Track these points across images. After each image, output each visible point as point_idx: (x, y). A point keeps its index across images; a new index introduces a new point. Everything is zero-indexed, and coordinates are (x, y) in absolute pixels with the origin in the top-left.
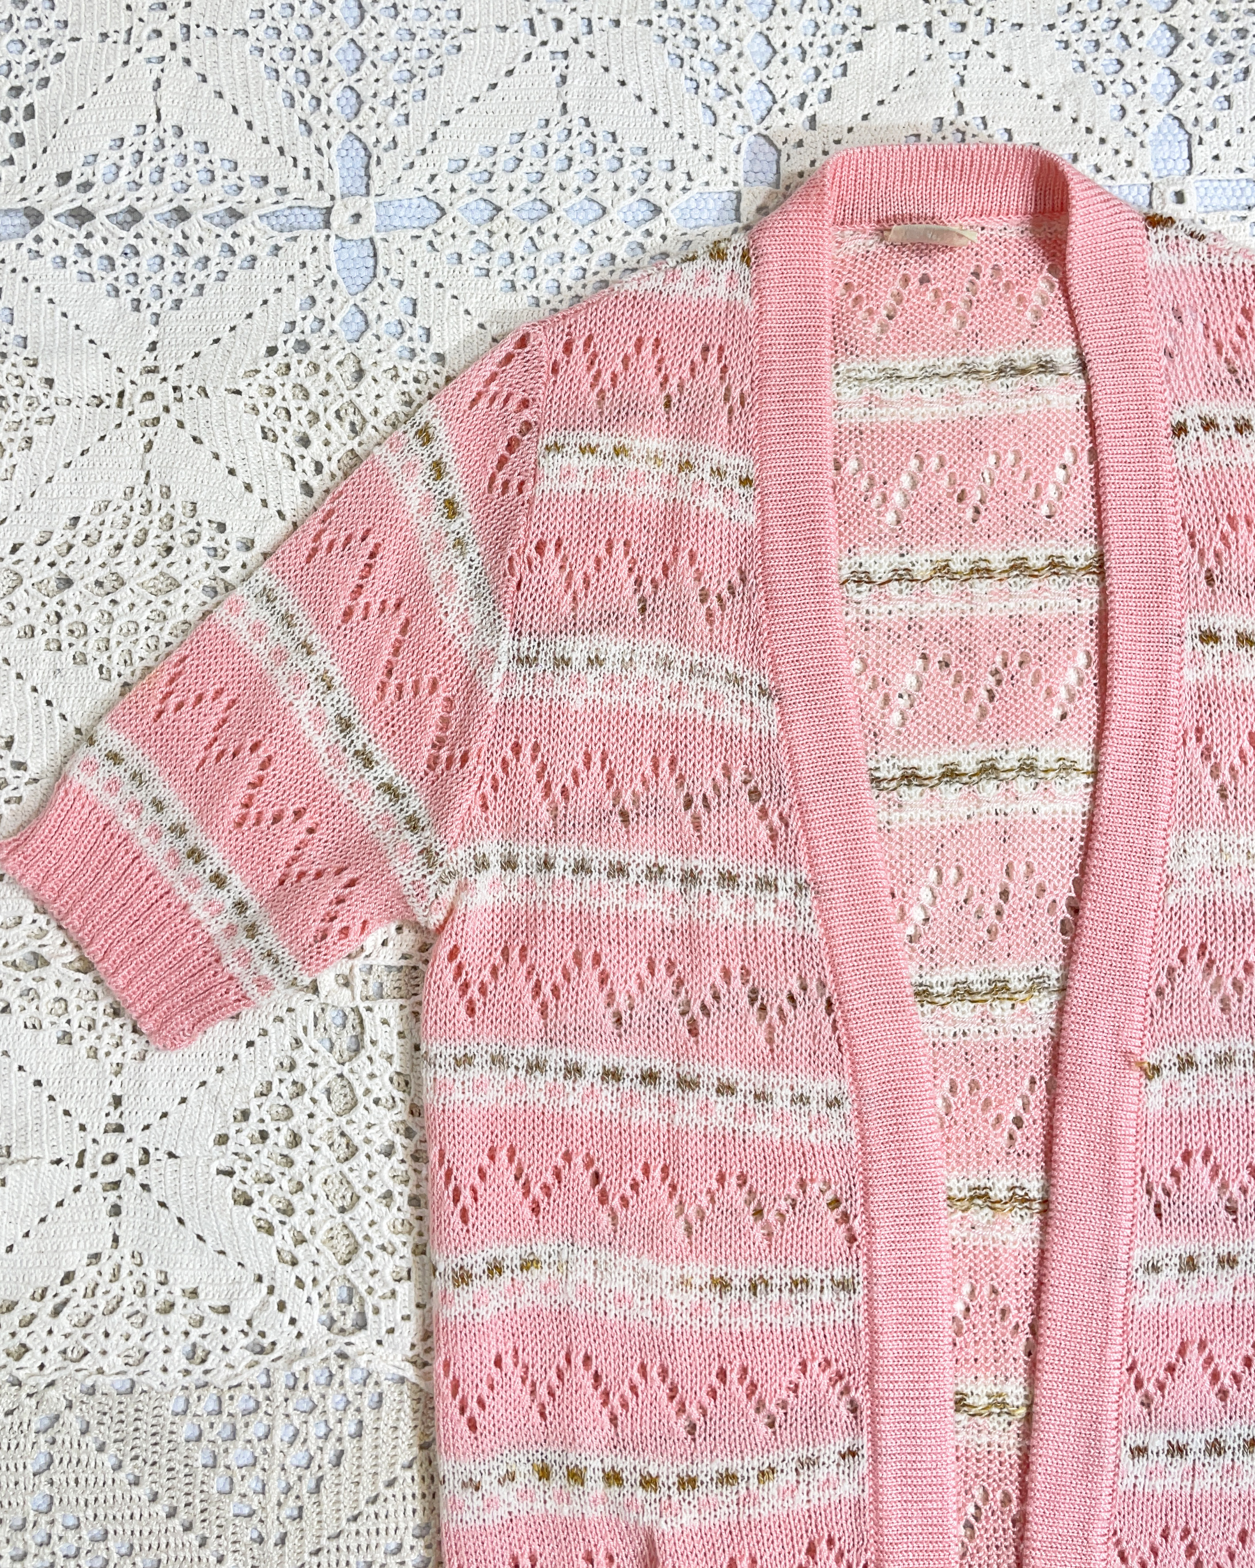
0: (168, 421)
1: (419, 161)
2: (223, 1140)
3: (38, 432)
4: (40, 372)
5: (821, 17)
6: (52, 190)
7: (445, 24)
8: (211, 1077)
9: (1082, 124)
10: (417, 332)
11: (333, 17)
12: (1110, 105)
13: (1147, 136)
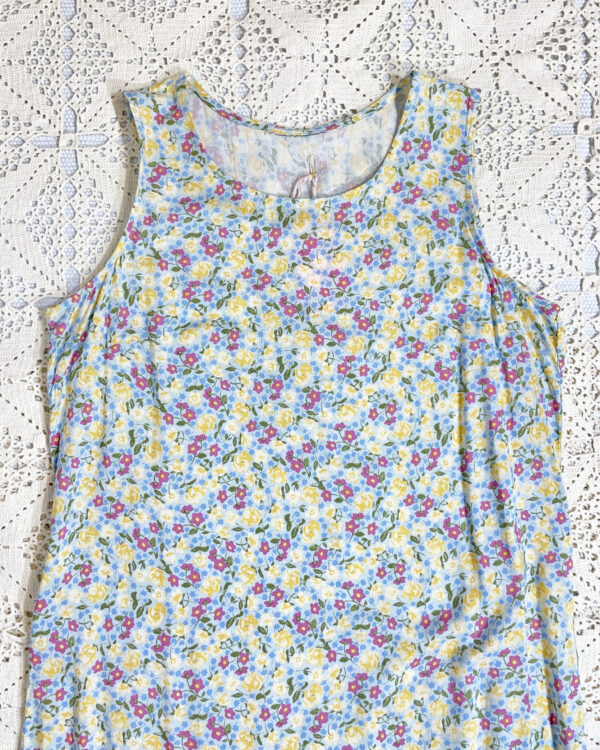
11: (61, 214)
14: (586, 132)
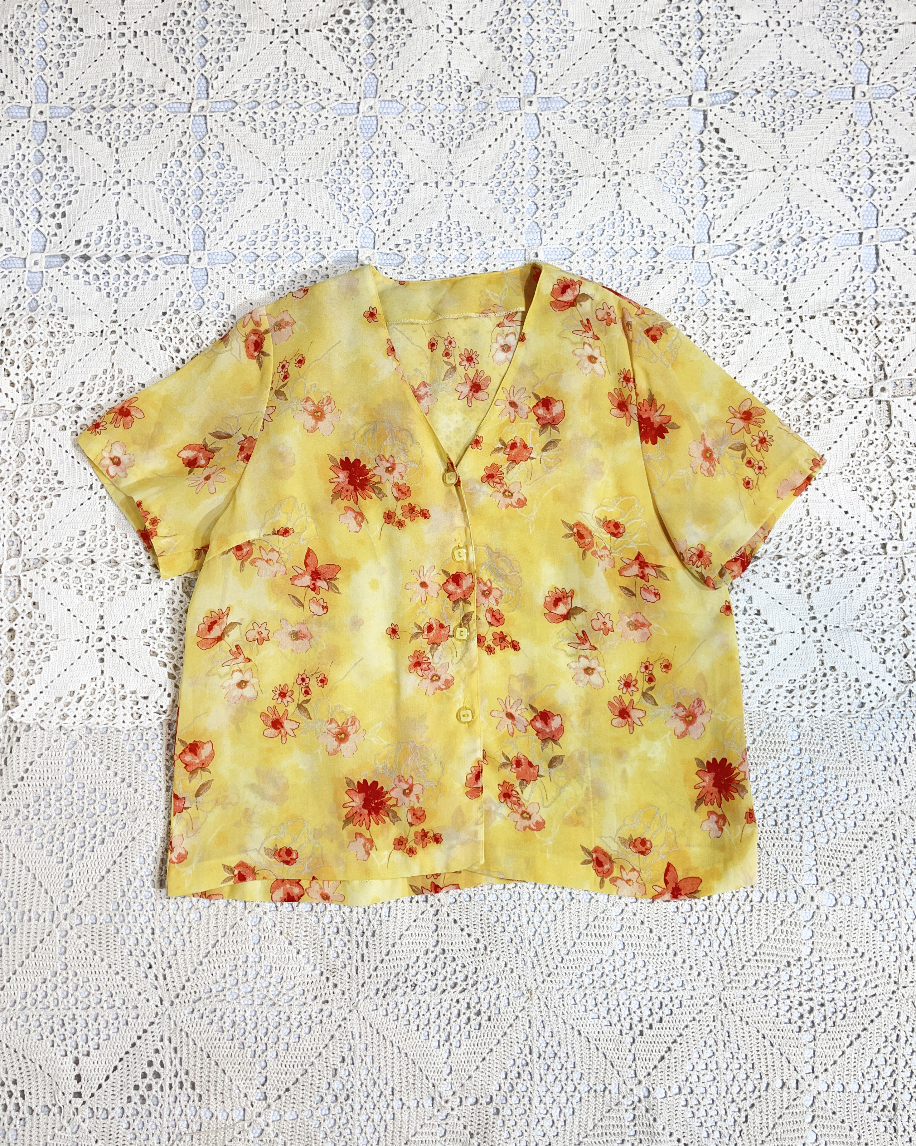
0: (122, 342)
1: (225, 236)
2: (145, 631)
3: (67, 346)
4: (69, 322)
5: (392, 179)
6: (73, 247)
7: (236, 180)
8: (140, 608)
9: (498, 225)
10: (224, 306)
11: (190, 177)
12: (509, 217)
13: (524, 230)
14: (700, 104)
